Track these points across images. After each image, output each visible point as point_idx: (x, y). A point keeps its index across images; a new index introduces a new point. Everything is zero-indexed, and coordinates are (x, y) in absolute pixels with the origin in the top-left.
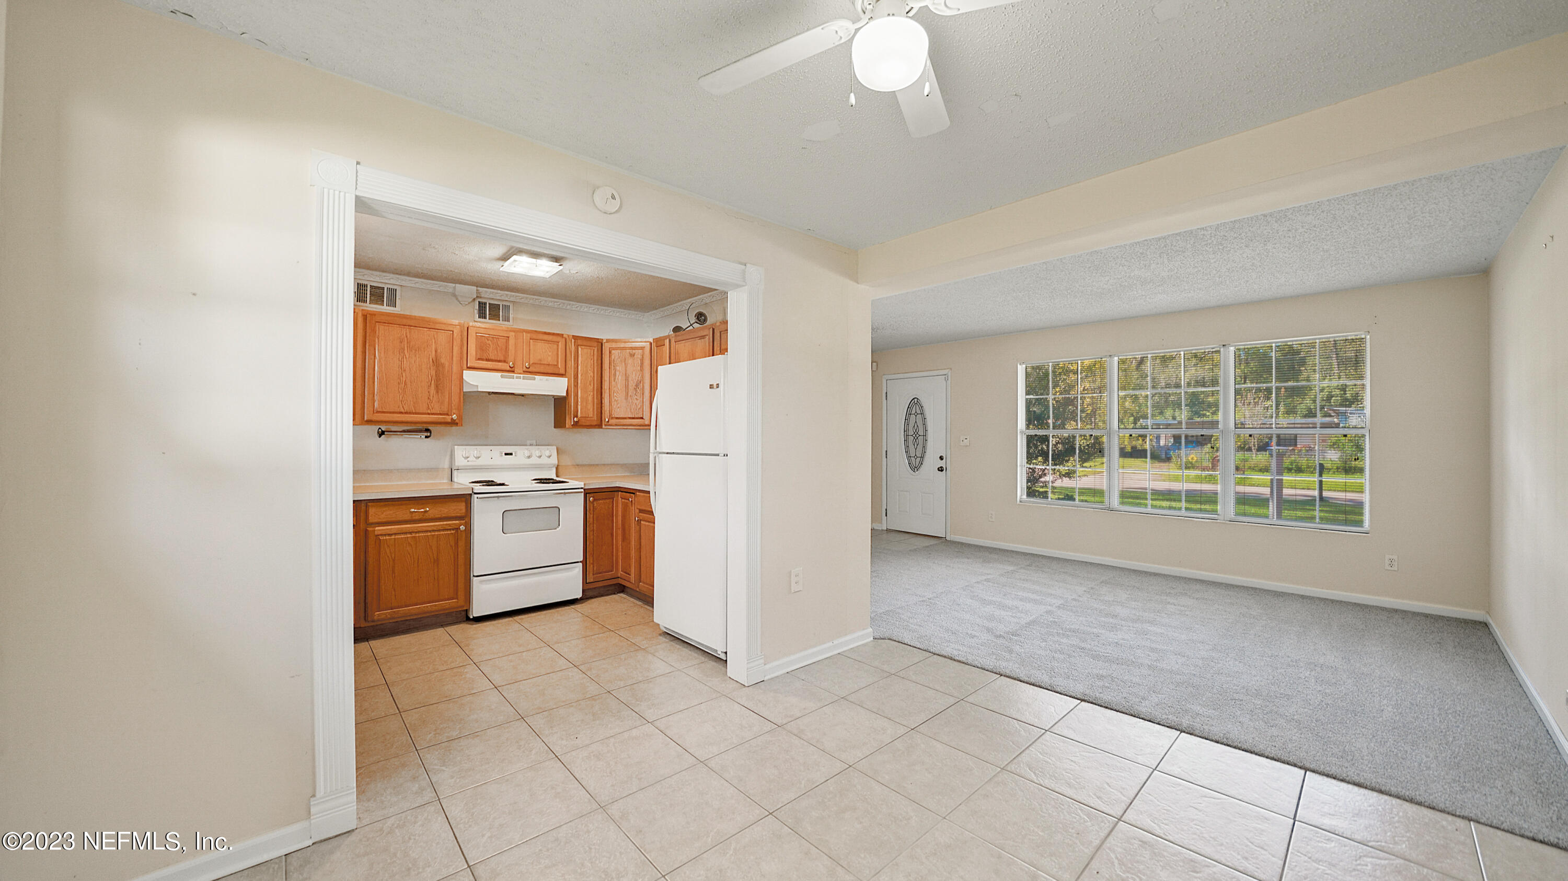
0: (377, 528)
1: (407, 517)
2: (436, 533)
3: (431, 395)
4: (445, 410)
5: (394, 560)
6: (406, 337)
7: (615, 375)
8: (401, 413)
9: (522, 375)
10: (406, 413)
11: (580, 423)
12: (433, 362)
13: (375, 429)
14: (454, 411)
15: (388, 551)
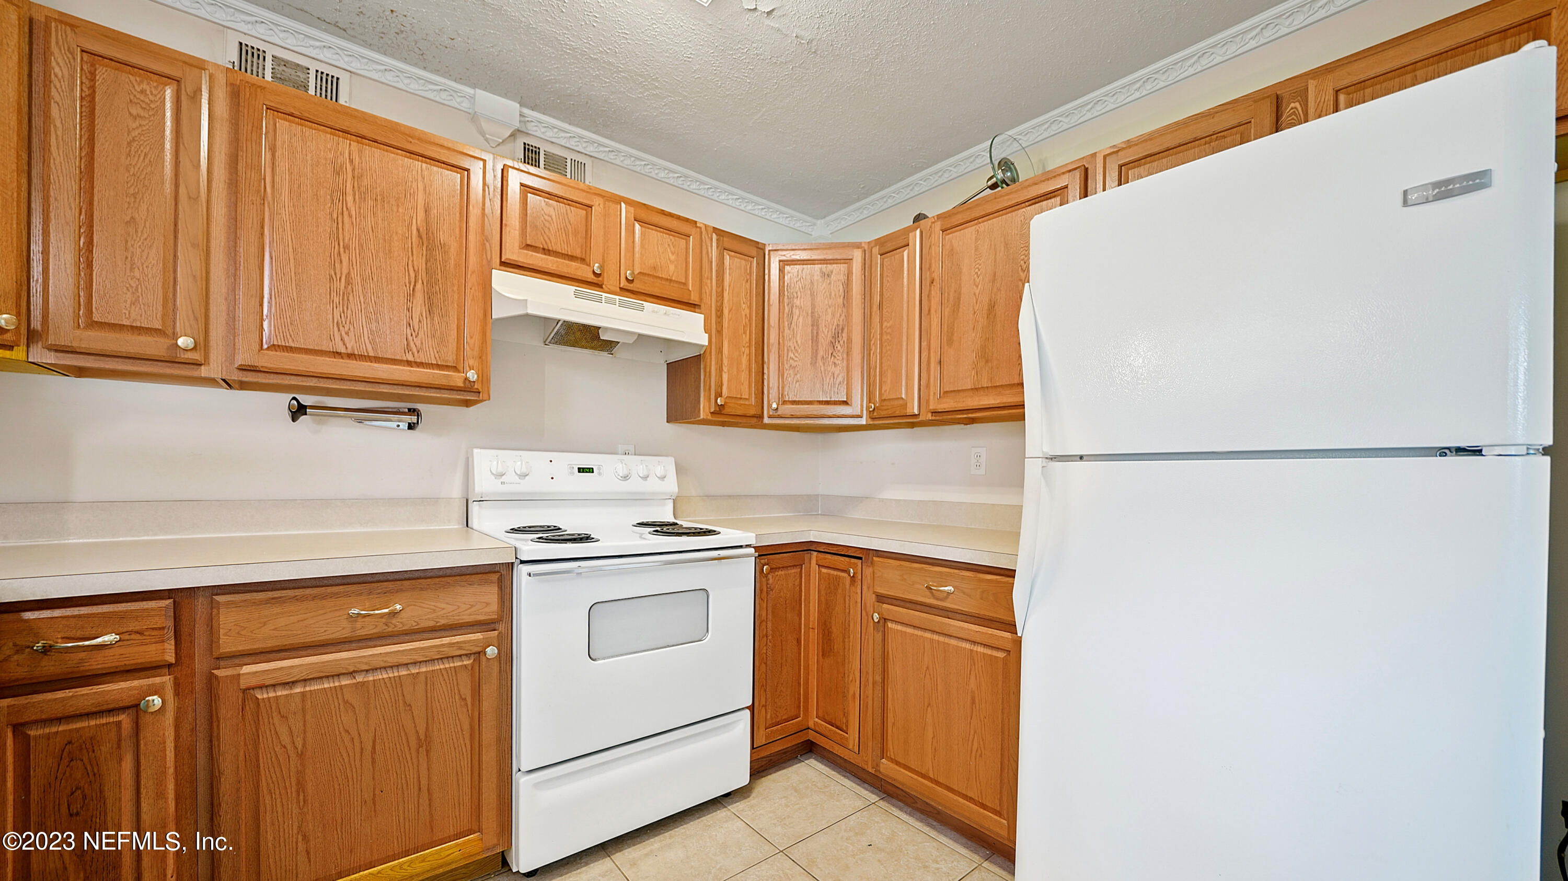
0: (246, 669)
1: (341, 630)
2: (424, 669)
3: (416, 320)
4: (450, 359)
5: (301, 756)
6: (351, 161)
7: (791, 314)
8: (337, 354)
9: (617, 297)
10: (351, 356)
11: (727, 411)
12: (420, 236)
13: (283, 400)
14: (471, 362)
15: (283, 731)
